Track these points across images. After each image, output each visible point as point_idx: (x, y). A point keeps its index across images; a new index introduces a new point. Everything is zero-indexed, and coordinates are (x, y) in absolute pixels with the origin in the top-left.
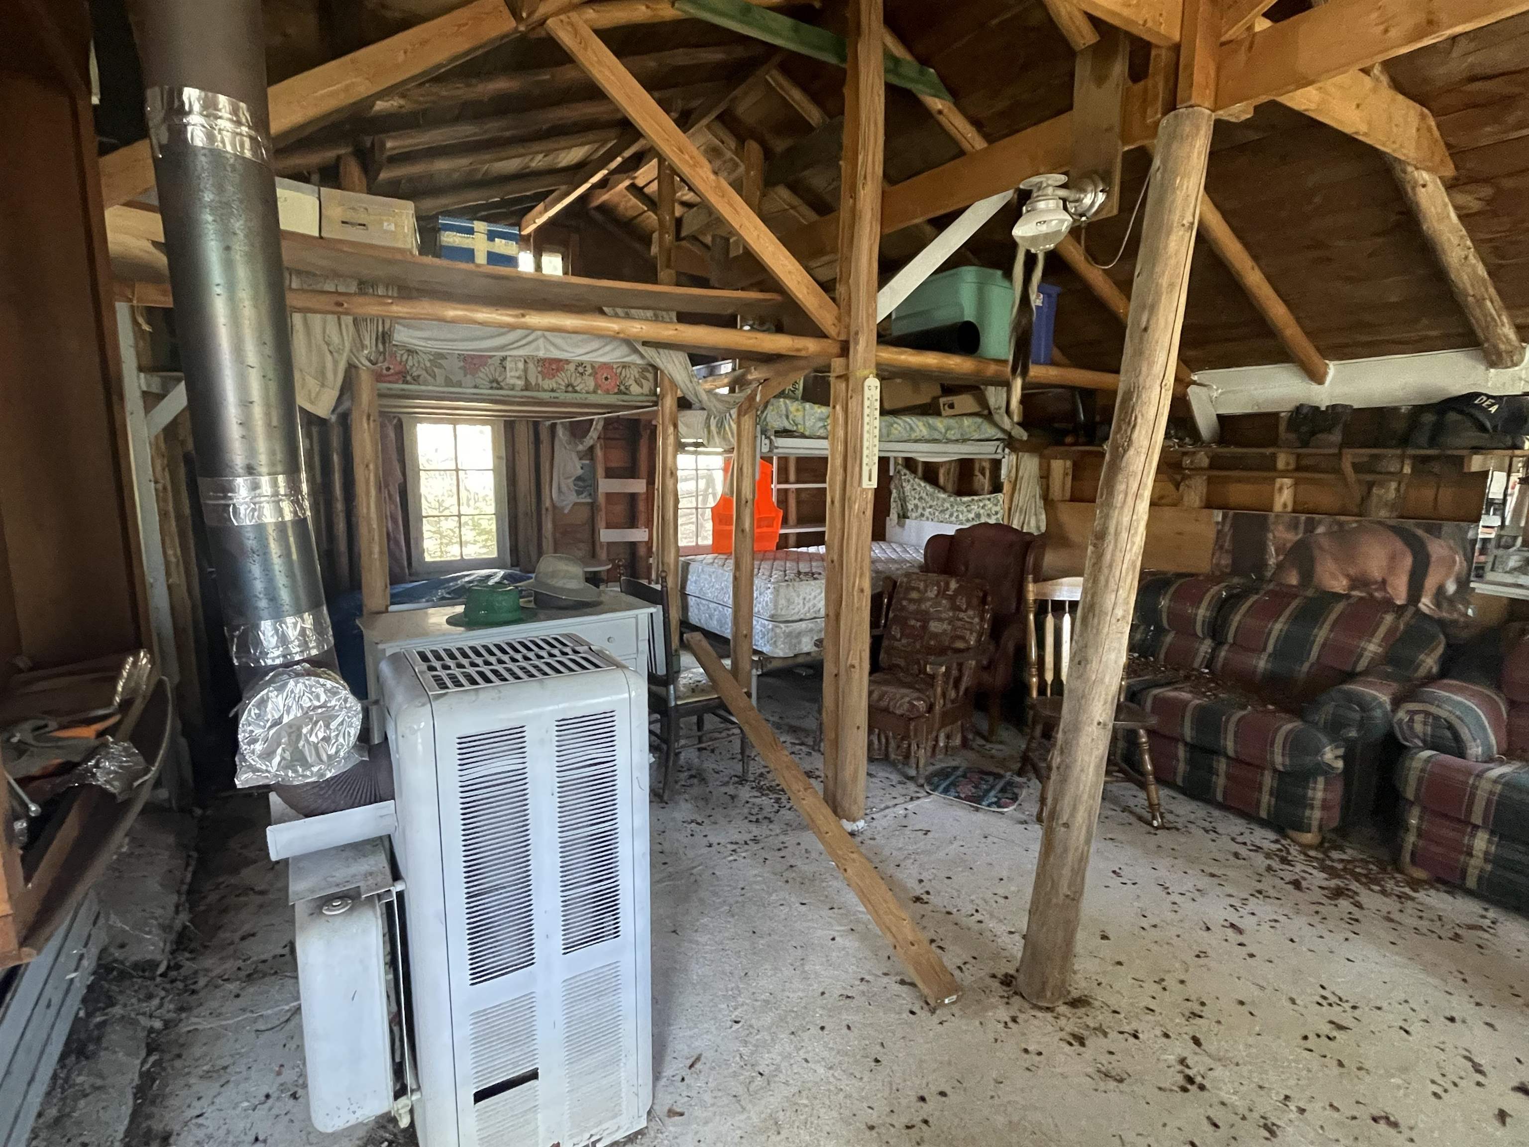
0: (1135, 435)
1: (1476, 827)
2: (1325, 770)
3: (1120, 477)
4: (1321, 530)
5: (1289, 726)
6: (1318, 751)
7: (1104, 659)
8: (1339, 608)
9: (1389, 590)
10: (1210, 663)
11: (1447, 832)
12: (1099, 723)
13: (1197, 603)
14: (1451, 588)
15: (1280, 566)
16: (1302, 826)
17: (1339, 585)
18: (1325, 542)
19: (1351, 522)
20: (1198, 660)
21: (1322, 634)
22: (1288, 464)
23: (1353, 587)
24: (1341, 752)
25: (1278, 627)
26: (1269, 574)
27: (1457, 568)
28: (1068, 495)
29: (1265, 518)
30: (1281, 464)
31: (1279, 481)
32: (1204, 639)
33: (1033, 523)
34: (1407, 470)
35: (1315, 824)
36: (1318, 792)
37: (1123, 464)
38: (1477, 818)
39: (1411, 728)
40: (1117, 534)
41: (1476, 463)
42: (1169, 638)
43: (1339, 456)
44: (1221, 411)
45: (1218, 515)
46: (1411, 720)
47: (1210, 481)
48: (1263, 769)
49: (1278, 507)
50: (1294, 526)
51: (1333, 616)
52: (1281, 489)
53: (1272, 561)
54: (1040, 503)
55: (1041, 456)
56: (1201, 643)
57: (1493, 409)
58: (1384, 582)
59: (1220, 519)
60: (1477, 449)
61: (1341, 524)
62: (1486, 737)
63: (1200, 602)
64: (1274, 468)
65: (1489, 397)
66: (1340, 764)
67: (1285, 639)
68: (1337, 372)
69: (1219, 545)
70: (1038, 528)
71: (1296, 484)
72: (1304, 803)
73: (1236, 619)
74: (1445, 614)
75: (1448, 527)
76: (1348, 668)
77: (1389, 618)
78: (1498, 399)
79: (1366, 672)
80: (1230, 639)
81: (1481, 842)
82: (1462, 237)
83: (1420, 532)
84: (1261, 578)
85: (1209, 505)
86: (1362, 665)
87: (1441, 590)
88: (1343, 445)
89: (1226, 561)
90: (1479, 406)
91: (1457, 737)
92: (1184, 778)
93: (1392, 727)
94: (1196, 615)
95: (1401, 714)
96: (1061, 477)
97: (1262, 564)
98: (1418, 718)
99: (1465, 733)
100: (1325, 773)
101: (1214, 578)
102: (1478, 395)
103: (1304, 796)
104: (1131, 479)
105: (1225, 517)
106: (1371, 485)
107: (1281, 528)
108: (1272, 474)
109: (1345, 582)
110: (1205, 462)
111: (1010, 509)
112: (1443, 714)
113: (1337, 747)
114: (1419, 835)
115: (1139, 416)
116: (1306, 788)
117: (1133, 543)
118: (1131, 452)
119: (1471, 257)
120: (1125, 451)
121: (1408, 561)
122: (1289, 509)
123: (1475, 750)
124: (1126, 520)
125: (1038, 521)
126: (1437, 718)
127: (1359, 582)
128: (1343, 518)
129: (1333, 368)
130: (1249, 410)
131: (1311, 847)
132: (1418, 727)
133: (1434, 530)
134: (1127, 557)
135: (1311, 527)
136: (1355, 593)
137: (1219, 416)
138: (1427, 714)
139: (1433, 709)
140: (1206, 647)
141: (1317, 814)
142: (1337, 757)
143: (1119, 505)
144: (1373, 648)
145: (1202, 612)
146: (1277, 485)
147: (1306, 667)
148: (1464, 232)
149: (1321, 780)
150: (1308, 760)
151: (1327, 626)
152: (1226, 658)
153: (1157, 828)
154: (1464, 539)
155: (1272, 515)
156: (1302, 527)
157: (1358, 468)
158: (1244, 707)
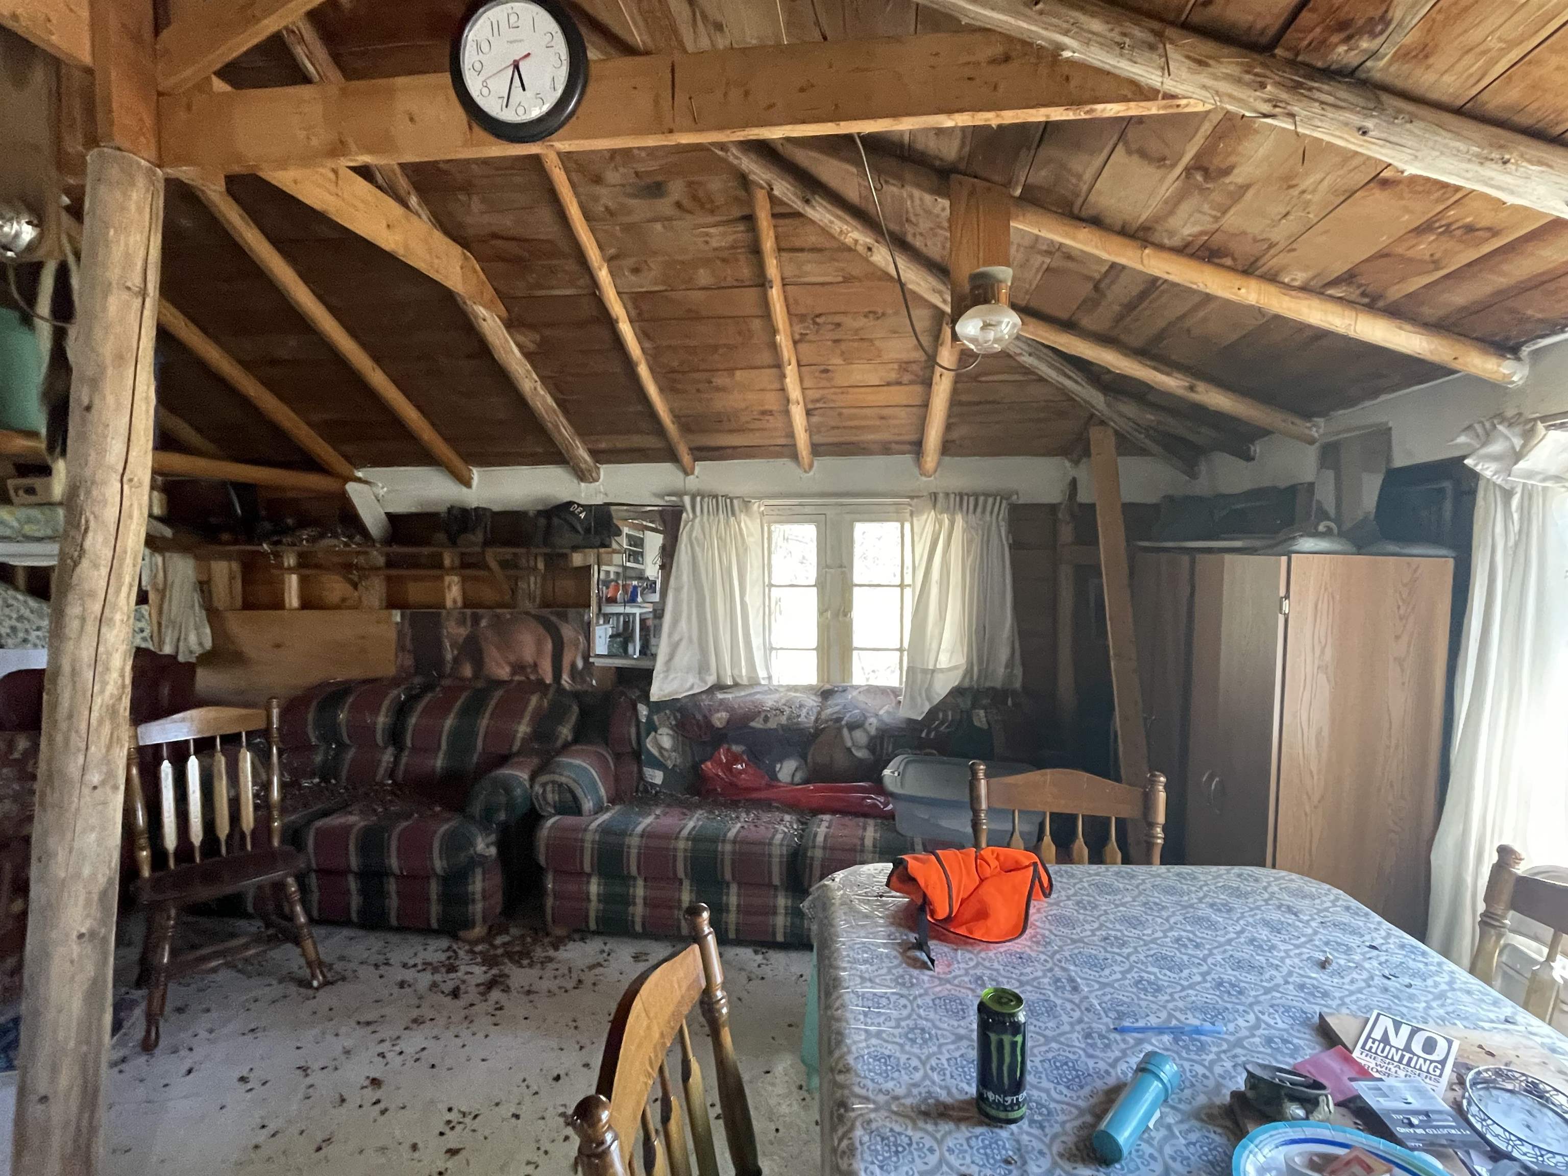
0: (87, 544)
1: (589, 875)
2: (481, 861)
3: (71, 597)
4: (484, 623)
5: (445, 827)
6: (472, 844)
7: (76, 845)
8: (498, 694)
9: (540, 671)
10: (392, 774)
11: (572, 887)
12: (81, 936)
13: (376, 711)
14: (580, 664)
15: (456, 660)
16: (468, 924)
17: (503, 672)
18: (489, 633)
19: (506, 613)
20: (381, 771)
21: (484, 723)
22: (453, 561)
23: (514, 673)
24: (493, 838)
25: (449, 723)
26: (448, 670)
27: (581, 646)
28: (239, 602)
29: (439, 614)
30: (447, 562)
31: (447, 579)
32: (386, 748)
33: (193, 638)
34: (541, 565)
35: (479, 917)
36: (477, 885)
37: (75, 580)
38: (587, 868)
39: (545, 799)
40: (74, 672)
41: (577, 559)
42: (350, 754)
43: (483, 553)
44: (391, 510)
45: (397, 616)
46: (544, 791)
47: (389, 579)
48: (428, 878)
49: (449, 604)
50: (462, 622)
51: (493, 703)
52: (449, 587)
53: (449, 657)
54: (200, 614)
55: (196, 557)
56: (383, 753)
57: (582, 516)
58: (535, 665)
59: (398, 619)
60: (575, 548)
61: (498, 616)
62: (597, 791)
63: (379, 710)
64: (440, 566)
65: (579, 505)
66: (493, 851)
67: (455, 734)
68: (480, 476)
69: (401, 647)
70: (201, 644)
71: (464, 580)
72: (465, 900)
73: (413, 720)
74: (579, 687)
75: (572, 613)
76: (507, 752)
77: (534, 700)
78: (587, 508)
79: (518, 753)
80: (409, 743)
81: (594, 888)
82: (527, 371)
83: (554, 619)
84: (441, 676)
85: (391, 604)
86: (515, 748)
87: (573, 665)
88: (487, 543)
89: (409, 661)
90: (573, 513)
91: (575, 798)
92: (359, 912)
93: (532, 804)
94: (375, 723)
95: (538, 789)
96: (226, 580)
97: (441, 661)
98: (549, 788)
99: (579, 793)
100: (481, 864)
101: (395, 682)
102: (570, 503)
103: (467, 893)
104: (88, 602)
105: (402, 616)
106: (517, 579)
107: (453, 623)
108: (437, 572)
109: (508, 669)
110: (381, 561)
111: (160, 624)
112: (563, 780)
113: (488, 835)
114: (555, 897)
115: (92, 518)
116: (467, 884)
117: (104, 684)
118: (85, 564)
119: (539, 388)
120: (76, 564)
121: (549, 646)
122: (460, 604)
123: (588, 805)
124: (86, 654)
125: (199, 635)
126: (560, 785)
127: (518, 667)
128: (498, 611)
129: (476, 474)
130: (413, 510)
131: (477, 942)
132: (550, 796)
133: (563, 617)
134: (98, 701)
135: (476, 620)
136: (517, 678)
137: (387, 514)
138: (553, 782)
139: (557, 778)
140: (388, 757)
141: (479, 907)
142: (488, 846)
143: (73, 635)
144: (523, 729)
145: (382, 720)
146: (446, 583)
147: (475, 759)
148: (529, 367)
149: (479, 871)
150: (462, 857)
151: (487, 715)
152: (407, 764)
153: (317, 989)
154: (582, 621)
155: (444, 612)
156: (469, 623)
157: (505, 564)
158: (409, 816)
